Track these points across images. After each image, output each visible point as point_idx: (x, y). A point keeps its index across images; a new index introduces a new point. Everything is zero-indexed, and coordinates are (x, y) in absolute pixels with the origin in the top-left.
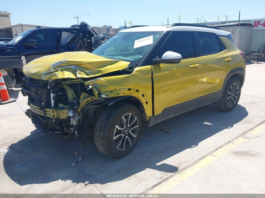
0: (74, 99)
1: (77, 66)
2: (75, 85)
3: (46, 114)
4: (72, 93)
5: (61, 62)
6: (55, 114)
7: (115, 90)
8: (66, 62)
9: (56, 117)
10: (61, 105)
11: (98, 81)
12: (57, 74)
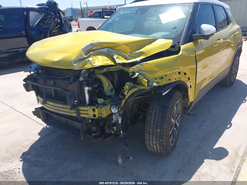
0: (111, 91)
1: (112, 49)
2: (111, 73)
3: (80, 113)
4: (109, 84)
5: (92, 44)
6: (96, 113)
7: (166, 76)
8: (98, 44)
9: (97, 116)
10: (100, 101)
11: (144, 67)
12: (91, 61)
